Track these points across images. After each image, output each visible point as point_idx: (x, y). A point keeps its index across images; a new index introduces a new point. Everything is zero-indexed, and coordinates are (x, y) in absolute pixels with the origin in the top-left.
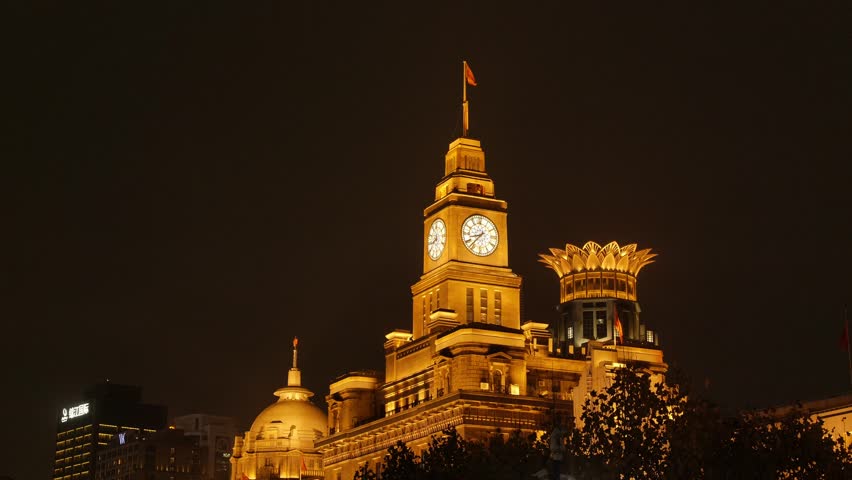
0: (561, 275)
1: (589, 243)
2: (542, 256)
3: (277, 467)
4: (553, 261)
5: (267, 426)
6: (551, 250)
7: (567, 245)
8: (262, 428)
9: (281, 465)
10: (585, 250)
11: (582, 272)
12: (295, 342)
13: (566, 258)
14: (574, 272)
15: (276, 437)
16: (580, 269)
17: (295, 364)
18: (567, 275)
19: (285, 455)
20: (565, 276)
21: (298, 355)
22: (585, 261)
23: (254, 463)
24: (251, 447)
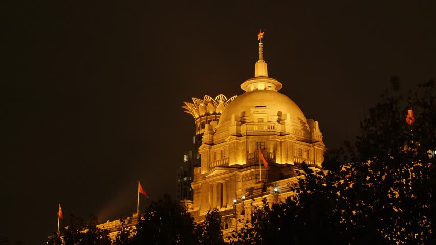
0: (197, 116)
1: (220, 96)
2: (186, 103)
3: (271, 151)
4: (193, 107)
5: (253, 110)
6: (193, 99)
7: (206, 96)
8: (244, 113)
9: (275, 150)
10: (216, 100)
11: (213, 114)
12: (260, 36)
13: (202, 105)
14: (207, 114)
15: (265, 121)
16: (211, 113)
17: (261, 56)
18: (202, 116)
19: (279, 139)
20: (200, 117)
21: (263, 48)
22: (215, 108)
23: (244, 147)
24: (238, 131)
